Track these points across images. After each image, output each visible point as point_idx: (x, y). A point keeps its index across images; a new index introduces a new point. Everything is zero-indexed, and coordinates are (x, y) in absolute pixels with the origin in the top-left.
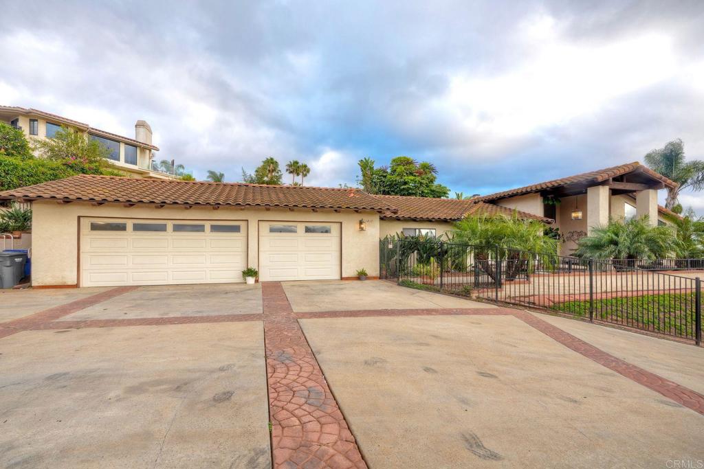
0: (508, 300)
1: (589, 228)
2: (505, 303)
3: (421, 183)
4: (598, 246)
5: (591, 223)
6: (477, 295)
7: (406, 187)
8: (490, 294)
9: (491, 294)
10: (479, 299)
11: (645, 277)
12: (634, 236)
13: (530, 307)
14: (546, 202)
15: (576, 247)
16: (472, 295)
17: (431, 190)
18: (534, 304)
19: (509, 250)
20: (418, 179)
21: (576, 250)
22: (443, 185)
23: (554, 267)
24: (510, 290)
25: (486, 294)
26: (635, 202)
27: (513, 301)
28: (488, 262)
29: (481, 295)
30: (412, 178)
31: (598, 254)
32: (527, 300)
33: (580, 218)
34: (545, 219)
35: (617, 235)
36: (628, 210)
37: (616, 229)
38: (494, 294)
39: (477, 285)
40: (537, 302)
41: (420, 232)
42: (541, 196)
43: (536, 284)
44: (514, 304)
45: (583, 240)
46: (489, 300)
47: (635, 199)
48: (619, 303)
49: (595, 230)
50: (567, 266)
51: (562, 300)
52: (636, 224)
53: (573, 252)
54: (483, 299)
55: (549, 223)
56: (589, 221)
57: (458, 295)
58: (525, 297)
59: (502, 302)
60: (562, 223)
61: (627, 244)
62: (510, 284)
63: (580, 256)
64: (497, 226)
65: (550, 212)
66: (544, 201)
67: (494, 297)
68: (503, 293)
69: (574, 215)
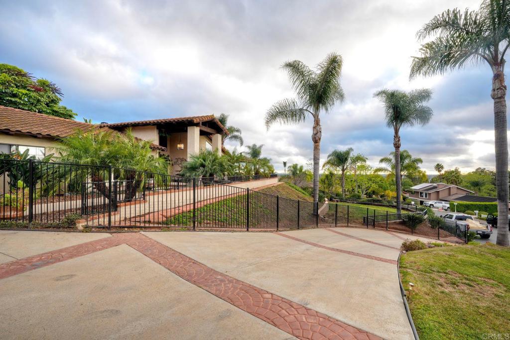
0: (123, 224)
1: (189, 155)
2: (120, 229)
3: (39, 101)
4: (193, 168)
5: (190, 151)
6: (84, 224)
7: (13, 99)
8: (101, 220)
9: (103, 220)
10: (87, 229)
11: (220, 187)
12: (213, 162)
13: (145, 227)
14: (161, 135)
15: (179, 169)
16: (77, 225)
17: (53, 111)
18: (149, 222)
19: (126, 171)
20: (33, 94)
21: (180, 171)
22: (68, 108)
23: (166, 184)
24: (126, 211)
25: (96, 221)
26: (211, 142)
27: (128, 224)
28: (104, 184)
29: (90, 224)
30: (24, 91)
31: (194, 174)
32: (142, 219)
33: (183, 148)
34: (160, 147)
35: (204, 161)
36: (208, 146)
37: (204, 156)
38: (107, 219)
39: (85, 211)
40: (152, 220)
41: (17, 149)
42: (157, 129)
43: (151, 203)
44: (129, 227)
45: (185, 164)
46: (101, 228)
47: (211, 140)
48: (208, 209)
49: (193, 157)
50: (176, 184)
51: (173, 214)
52: (213, 154)
53: (178, 173)
54: (93, 227)
55: (163, 150)
56: (189, 150)
57: (57, 228)
58: (140, 216)
59: (116, 227)
60: (171, 152)
61: (210, 166)
62: (125, 205)
63: (183, 175)
64: (115, 147)
65: (163, 141)
66: (159, 133)
67: (107, 223)
68: (117, 217)
69: (179, 146)
